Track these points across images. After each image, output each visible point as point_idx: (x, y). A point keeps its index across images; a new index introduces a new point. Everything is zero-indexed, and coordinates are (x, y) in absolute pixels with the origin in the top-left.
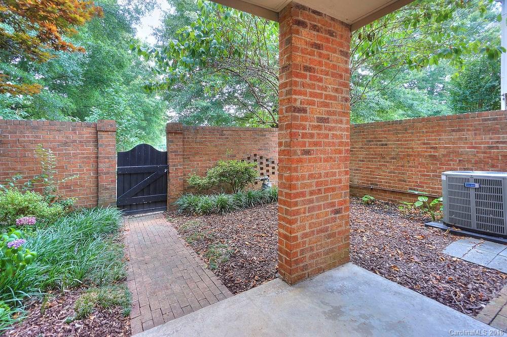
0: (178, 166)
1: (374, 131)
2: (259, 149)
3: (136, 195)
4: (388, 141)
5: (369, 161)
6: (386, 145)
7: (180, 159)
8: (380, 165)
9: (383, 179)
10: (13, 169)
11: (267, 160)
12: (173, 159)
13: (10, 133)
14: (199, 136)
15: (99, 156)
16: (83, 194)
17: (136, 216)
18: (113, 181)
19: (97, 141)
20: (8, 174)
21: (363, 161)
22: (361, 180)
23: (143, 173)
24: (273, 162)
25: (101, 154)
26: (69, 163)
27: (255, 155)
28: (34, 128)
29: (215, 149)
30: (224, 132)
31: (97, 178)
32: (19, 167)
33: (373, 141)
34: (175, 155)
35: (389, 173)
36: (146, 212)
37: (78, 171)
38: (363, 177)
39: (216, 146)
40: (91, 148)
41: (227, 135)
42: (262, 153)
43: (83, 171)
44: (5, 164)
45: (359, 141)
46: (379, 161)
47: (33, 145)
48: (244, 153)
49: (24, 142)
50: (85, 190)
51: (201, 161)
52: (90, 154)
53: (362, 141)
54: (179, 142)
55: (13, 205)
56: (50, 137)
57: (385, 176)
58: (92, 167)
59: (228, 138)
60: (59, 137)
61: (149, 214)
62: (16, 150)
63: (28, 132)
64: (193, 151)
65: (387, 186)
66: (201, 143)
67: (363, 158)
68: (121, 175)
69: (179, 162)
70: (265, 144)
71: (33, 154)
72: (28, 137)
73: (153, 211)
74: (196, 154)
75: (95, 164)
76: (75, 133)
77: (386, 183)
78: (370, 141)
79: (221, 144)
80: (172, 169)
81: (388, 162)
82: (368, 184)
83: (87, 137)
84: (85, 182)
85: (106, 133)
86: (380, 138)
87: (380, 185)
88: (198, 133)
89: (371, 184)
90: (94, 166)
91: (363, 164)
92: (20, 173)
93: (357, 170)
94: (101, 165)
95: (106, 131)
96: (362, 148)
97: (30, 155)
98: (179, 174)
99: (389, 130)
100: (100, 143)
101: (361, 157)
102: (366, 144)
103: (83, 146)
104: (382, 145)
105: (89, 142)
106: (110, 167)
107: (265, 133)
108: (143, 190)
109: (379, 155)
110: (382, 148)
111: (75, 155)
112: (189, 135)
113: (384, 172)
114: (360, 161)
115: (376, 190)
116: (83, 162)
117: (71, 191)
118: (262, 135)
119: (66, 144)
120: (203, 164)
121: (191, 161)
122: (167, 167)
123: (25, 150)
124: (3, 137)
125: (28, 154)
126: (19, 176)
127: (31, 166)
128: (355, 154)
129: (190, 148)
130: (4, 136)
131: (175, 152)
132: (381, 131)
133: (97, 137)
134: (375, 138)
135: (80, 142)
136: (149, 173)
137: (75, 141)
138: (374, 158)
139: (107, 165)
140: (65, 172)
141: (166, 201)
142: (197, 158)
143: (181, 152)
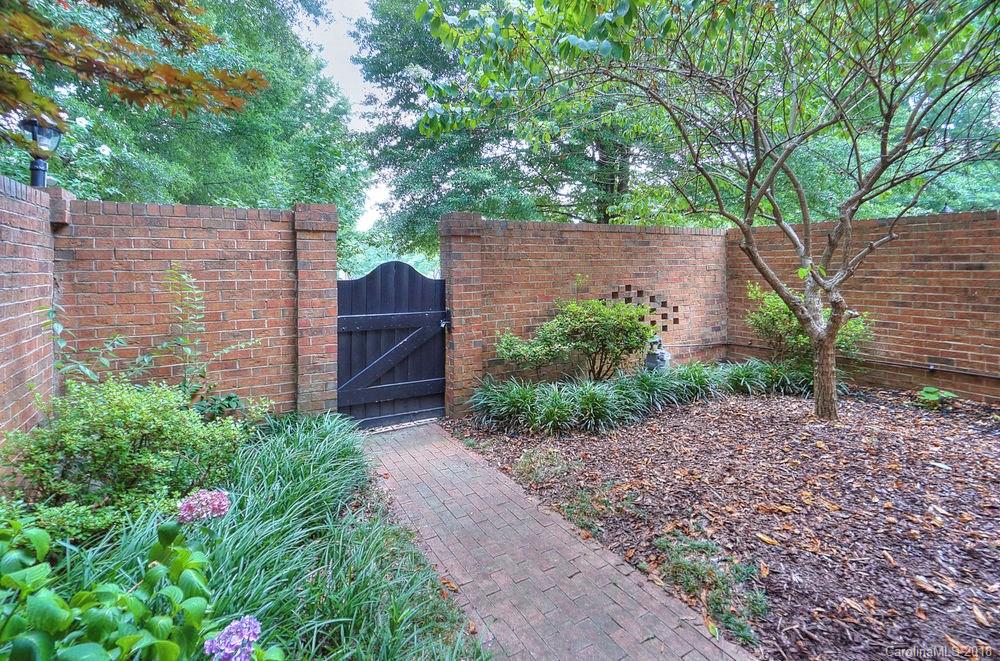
0: (470, 313)
1: (944, 235)
2: (637, 275)
3: (378, 381)
4: (990, 258)
5: (924, 305)
6: (981, 267)
7: (475, 297)
8: (961, 316)
9: (968, 348)
10: (104, 322)
11: (652, 299)
12: (460, 297)
13: (96, 233)
14: (513, 244)
15: (300, 289)
16: (262, 381)
17: (378, 430)
18: (329, 350)
19: (293, 253)
20: (90, 334)
21: (903, 304)
22: (898, 348)
23: (393, 330)
24: (664, 304)
25: (304, 285)
26: (230, 305)
27: (628, 288)
28: (151, 222)
29: (546, 274)
30: (566, 235)
31: (294, 341)
32: (116, 316)
33: (937, 258)
34: (466, 289)
35: (990, 334)
36: (399, 420)
37: (251, 325)
38: (902, 342)
39: (548, 267)
40: (280, 270)
41: (572, 243)
42: (641, 283)
43: (263, 325)
44: (84, 310)
45: (892, 259)
46: (959, 307)
47: (150, 263)
48: (605, 283)
49: (130, 255)
50: (266, 371)
51: (516, 301)
52: (277, 284)
53: (902, 259)
54: (473, 258)
55: (127, 427)
56: (186, 243)
57: (974, 341)
58: (281, 314)
59: (572, 249)
60: (209, 244)
61: (406, 424)
62: (110, 275)
63: (136, 232)
64: (501, 280)
65: (982, 366)
66: (517, 260)
67: (904, 296)
68: (345, 333)
69: (474, 304)
70: (647, 263)
71: (148, 285)
72: (137, 244)
73: (415, 417)
74: (508, 284)
75: (288, 310)
76: (245, 235)
77: (981, 358)
78: (927, 259)
79: (559, 262)
80: (457, 320)
81: (986, 309)
82: (918, 359)
83: (271, 246)
84: (267, 351)
85: (316, 236)
86: (959, 250)
87: (959, 363)
88: (511, 237)
89: (930, 360)
90: (287, 313)
91: (905, 313)
92: (120, 331)
93: (885, 325)
94: (303, 312)
95: (314, 231)
96: (902, 274)
97: (141, 287)
98: (474, 332)
99: (990, 233)
100: (301, 259)
101: (899, 295)
102: (914, 266)
103: (261, 266)
104: (969, 267)
105: (274, 256)
106: (323, 318)
107: (648, 238)
108: (392, 370)
109: (957, 290)
110: (967, 275)
111: (244, 288)
112: (491, 240)
113: (972, 331)
114: (897, 304)
115: (947, 374)
116: (262, 305)
117: (235, 374)
118: (642, 243)
119: (223, 260)
120: (521, 308)
121: (496, 301)
122: (447, 316)
123: (130, 275)
124: (79, 243)
125: (138, 285)
126: (120, 340)
127: (146, 313)
128: (880, 289)
129: (494, 272)
130: (83, 241)
131: (466, 280)
132: (967, 235)
133: (295, 244)
134: (943, 251)
135: (256, 256)
136: (406, 331)
137: (243, 255)
138: (943, 298)
139: (318, 312)
140: (221, 328)
141: (442, 395)
142: (509, 294)
143: (477, 280)
